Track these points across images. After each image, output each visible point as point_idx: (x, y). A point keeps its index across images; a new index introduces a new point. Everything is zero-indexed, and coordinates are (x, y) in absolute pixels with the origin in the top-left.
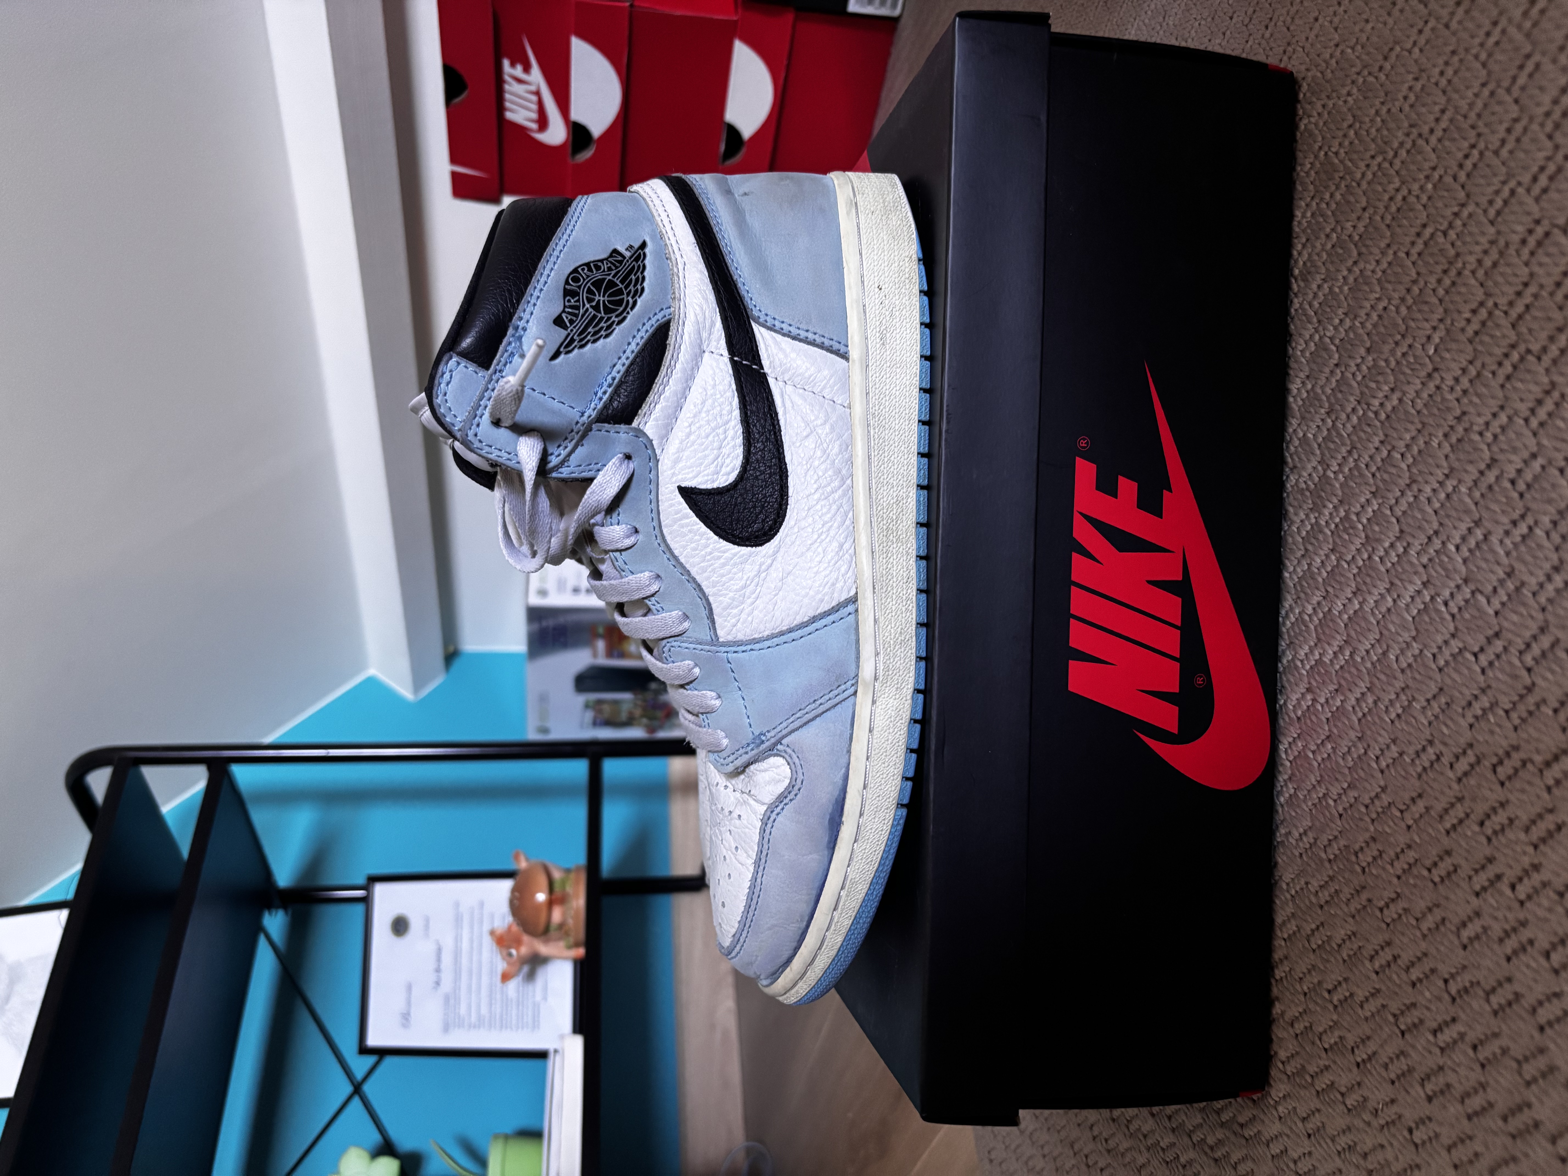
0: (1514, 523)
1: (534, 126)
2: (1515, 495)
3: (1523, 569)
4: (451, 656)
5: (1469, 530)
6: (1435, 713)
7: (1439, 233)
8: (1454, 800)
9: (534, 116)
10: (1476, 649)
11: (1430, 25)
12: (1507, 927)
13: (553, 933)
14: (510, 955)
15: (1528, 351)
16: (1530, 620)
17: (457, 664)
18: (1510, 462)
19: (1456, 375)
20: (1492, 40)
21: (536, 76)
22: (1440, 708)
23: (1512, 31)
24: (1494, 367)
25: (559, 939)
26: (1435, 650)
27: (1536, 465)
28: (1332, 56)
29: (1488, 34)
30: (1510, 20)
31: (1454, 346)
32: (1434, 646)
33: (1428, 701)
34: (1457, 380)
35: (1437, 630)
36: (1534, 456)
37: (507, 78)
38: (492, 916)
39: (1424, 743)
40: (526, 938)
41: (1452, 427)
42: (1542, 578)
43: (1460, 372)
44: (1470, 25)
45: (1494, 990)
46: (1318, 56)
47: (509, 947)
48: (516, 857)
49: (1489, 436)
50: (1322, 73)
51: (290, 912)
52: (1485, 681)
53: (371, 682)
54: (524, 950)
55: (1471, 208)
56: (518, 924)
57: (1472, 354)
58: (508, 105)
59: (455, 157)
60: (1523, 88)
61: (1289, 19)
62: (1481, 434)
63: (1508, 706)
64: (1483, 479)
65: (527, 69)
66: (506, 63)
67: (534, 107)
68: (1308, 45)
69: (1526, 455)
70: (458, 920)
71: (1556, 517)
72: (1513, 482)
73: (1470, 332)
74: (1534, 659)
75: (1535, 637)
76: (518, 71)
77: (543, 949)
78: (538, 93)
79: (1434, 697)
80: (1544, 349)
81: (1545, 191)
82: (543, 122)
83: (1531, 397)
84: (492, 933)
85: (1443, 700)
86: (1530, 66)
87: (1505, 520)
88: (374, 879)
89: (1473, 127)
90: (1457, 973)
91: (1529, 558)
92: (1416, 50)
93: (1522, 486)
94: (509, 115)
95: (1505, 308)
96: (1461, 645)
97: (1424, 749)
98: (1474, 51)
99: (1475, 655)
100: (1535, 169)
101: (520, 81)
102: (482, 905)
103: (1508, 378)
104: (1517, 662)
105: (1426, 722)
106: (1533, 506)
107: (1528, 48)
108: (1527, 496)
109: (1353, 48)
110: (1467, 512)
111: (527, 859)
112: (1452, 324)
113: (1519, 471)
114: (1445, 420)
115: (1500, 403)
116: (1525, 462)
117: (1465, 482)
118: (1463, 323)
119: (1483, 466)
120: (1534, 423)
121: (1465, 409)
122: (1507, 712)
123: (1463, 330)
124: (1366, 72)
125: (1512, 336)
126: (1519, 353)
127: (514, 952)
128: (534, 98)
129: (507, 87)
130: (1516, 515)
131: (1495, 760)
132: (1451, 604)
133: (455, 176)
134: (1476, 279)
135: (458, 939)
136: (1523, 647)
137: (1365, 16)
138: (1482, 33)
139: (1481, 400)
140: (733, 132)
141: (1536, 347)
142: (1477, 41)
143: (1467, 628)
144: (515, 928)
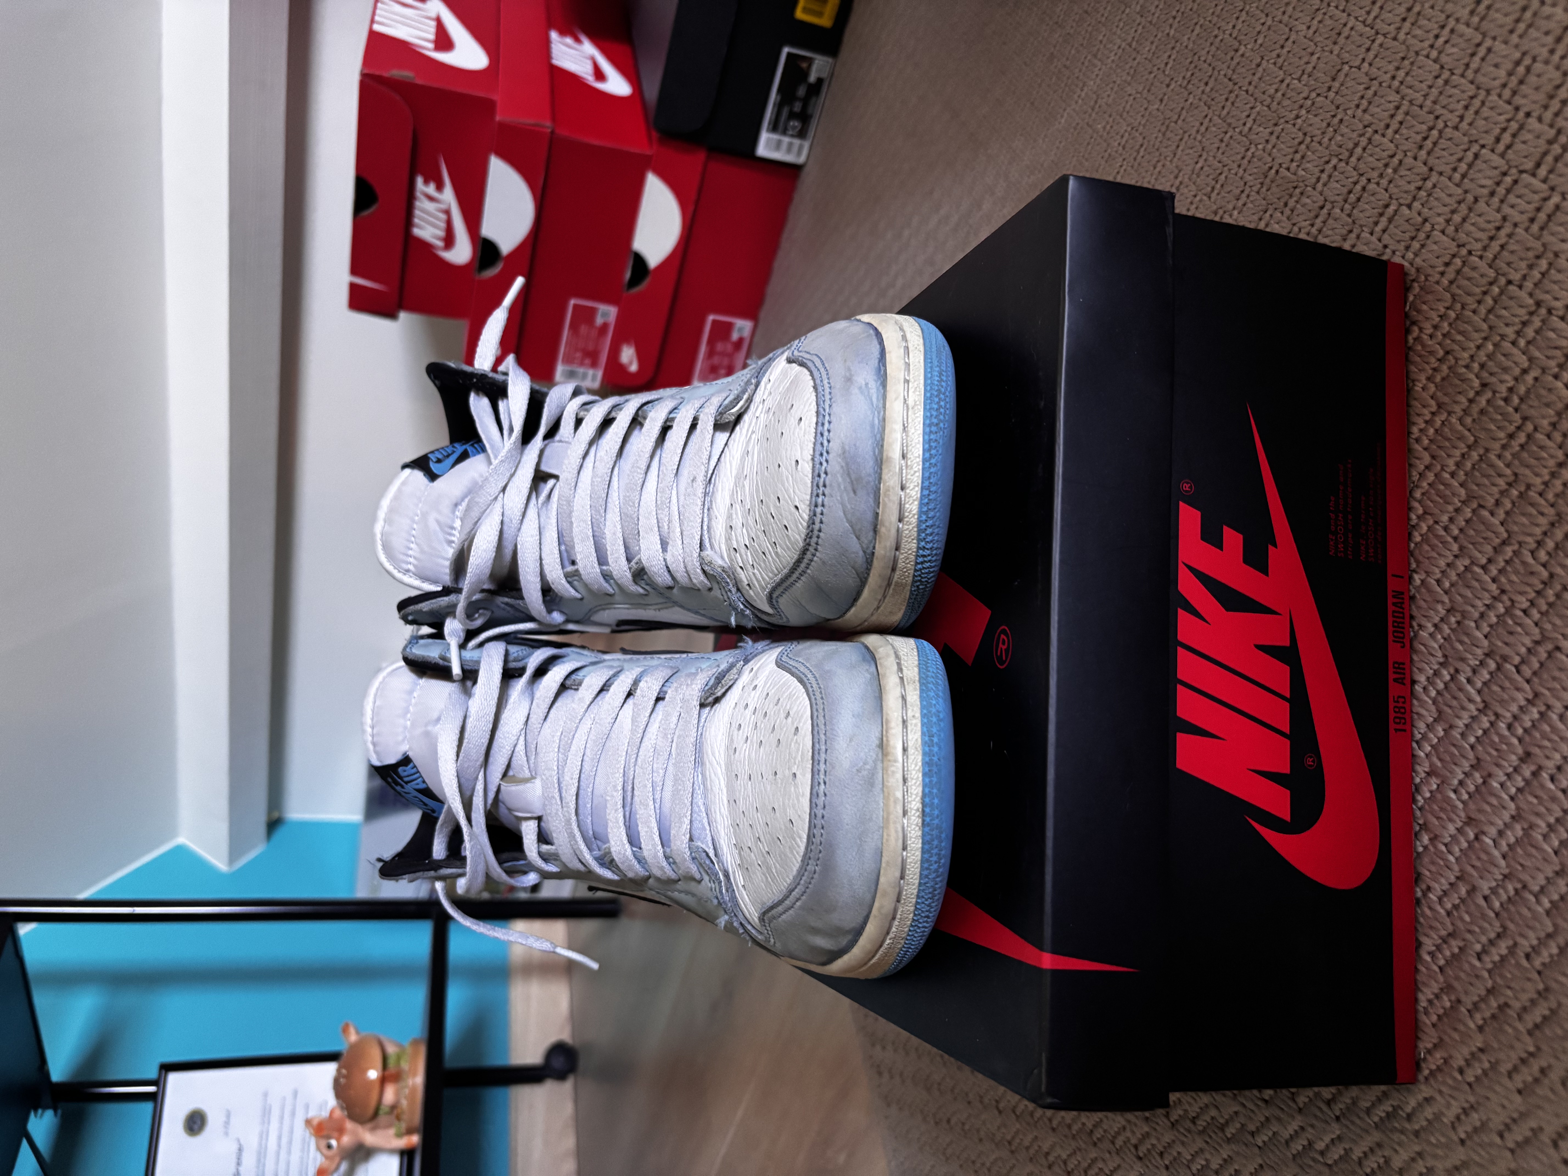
0: (1511, 436)
1: (440, 244)
2: (1510, 410)
3: (1527, 472)
4: (274, 824)
5: (1463, 455)
6: (1445, 635)
7: (1404, 208)
8: (1475, 713)
9: (442, 233)
10: (1484, 561)
11: (1378, 42)
12: (1552, 820)
13: (382, 1119)
14: (329, 1147)
15: (1510, 282)
16: (1540, 517)
17: (281, 833)
18: (1501, 382)
19: (1434, 323)
20: (1441, 40)
21: (448, 195)
22: (1451, 629)
23: (1461, 28)
24: (1475, 306)
25: (389, 1126)
26: (1439, 576)
27: (1529, 378)
28: (1277, 91)
29: (1437, 37)
30: (1457, 20)
31: (1430, 297)
32: (1437, 571)
33: (1436, 626)
34: (1435, 327)
35: (1439, 555)
36: (1525, 371)
37: (418, 194)
38: (307, 1107)
39: (1436, 667)
40: (349, 1125)
41: (1435, 369)
42: (1547, 478)
43: (1438, 319)
44: (1418, 32)
45: (1542, 889)
46: (1264, 93)
47: (329, 1137)
48: (345, 1030)
49: (1476, 366)
50: (1268, 107)
51: (59, 1112)
52: (1498, 588)
53: (180, 850)
54: (346, 1139)
55: (1434, 177)
56: (342, 1108)
57: (1450, 301)
58: (416, 221)
59: (355, 269)
60: (1477, 71)
61: (1230, 72)
62: (1467, 367)
63: (1526, 605)
64: (1474, 405)
65: (440, 187)
66: (420, 181)
67: (443, 225)
68: (1251, 88)
69: (1517, 371)
70: (266, 1112)
71: (1555, 419)
72: (1506, 400)
73: (1445, 282)
74: (1549, 554)
75: (1545, 533)
76: (431, 189)
77: (370, 1138)
78: (448, 212)
79: (1442, 620)
80: (1524, 277)
81: (1509, 147)
82: (449, 240)
83: (1517, 320)
84: (308, 1122)
85: (1453, 620)
86: (1482, 51)
87: (1502, 435)
88: (168, 1068)
89: (1430, 113)
90: (1498, 885)
91: (1533, 462)
92: (1366, 65)
93: (1516, 400)
94: (417, 232)
95: (1479, 253)
96: (1467, 562)
97: (1436, 673)
98: (1425, 53)
99: (1483, 567)
100: (1497, 131)
101: (431, 199)
102: (295, 1094)
103: (1490, 311)
104: (1530, 560)
105: (1436, 646)
106: (1532, 412)
107: (1478, 38)
108: (1524, 407)
109: (1299, 80)
110: (1461, 438)
111: (357, 1032)
112: (1426, 280)
113: (1511, 390)
114: (1427, 363)
115: (1483, 335)
116: (1516, 379)
117: (1454, 412)
118: (1437, 276)
119: (1471, 394)
120: (1522, 343)
121: (1448, 348)
122: (1525, 611)
123: (1438, 283)
124: (1313, 95)
125: (1492, 273)
126: (1499, 287)
127: (334, 1143)
128: (443, 217)
129: (418, 204)
130: (1512, 428)
131: (1517, 660)
132: (1453, 527)
133: (353, 287)
134: (1447, 236)
135: (264, 1136)
136: (1534, 545)
137: (1309, 50)
138: (1431, 35)
139: (1464, 336)
140: (639, 261)
141: (1516, 277)
142: (1426, 44)
143: (1473, 544)
144: (338, 1113)
